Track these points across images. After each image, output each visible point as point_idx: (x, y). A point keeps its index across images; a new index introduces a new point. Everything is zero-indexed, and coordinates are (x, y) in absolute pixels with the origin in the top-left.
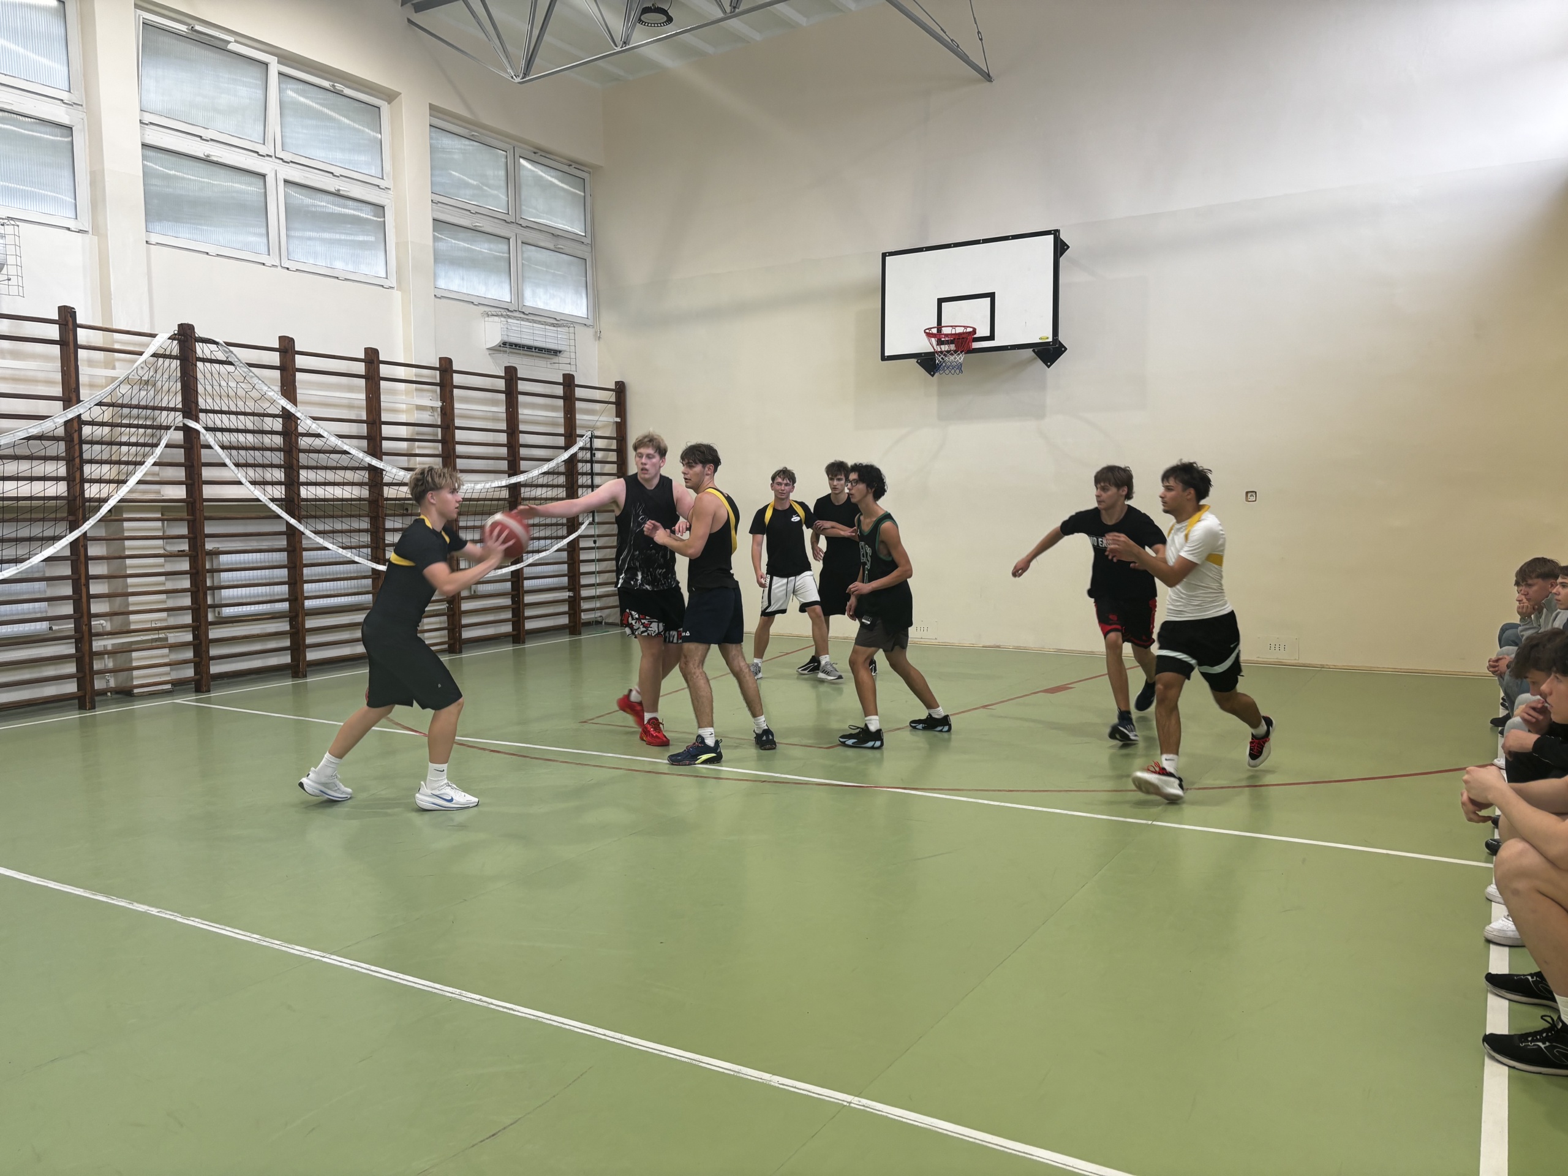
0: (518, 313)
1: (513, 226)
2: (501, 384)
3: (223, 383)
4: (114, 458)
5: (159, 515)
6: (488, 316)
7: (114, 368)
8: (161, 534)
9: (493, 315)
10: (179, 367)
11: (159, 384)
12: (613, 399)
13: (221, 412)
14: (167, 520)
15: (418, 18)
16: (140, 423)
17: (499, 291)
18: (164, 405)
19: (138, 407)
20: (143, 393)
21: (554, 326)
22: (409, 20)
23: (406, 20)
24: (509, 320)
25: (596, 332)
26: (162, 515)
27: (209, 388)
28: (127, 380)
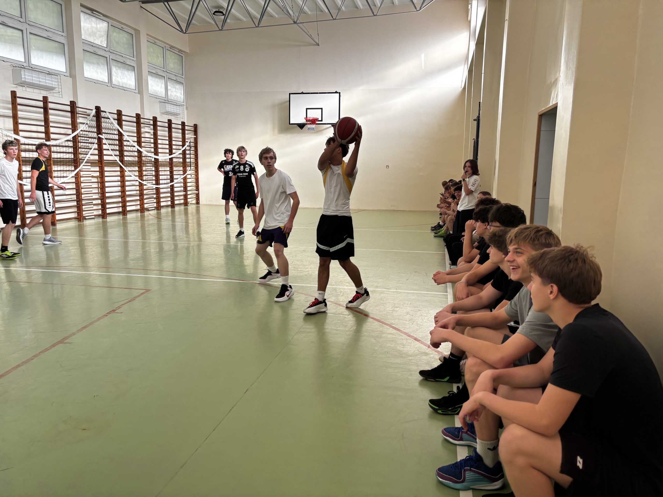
0: (167, 101)
1: (166, 73)
2: (167, 125)
6: (160, 102)
9: (162, 102)
10: (96, 120)
12: (193, 130)
13: (107, 133)
15: (143, 5)
17: (163, 94)
22: (141, 7)
23: (140, 6)
24: (165, 104)
25: (186, 107)
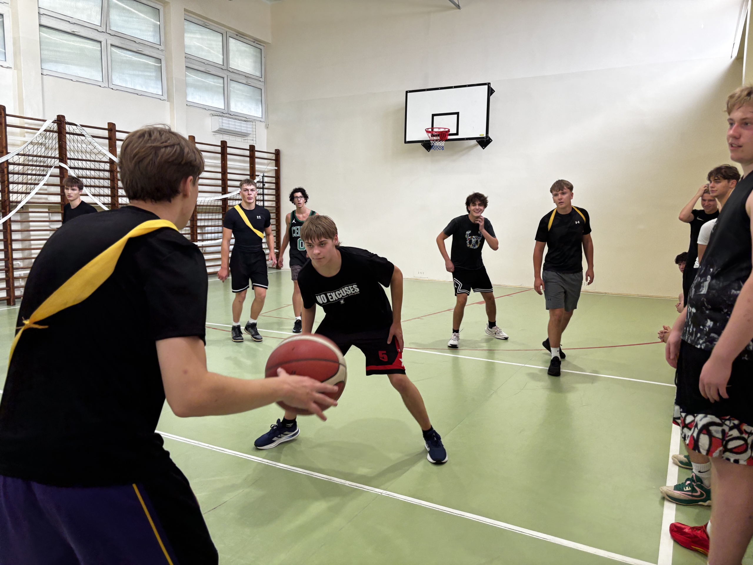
0: (228, 114)
1: (226, 72)
2: (219, 149)
3: (79, 145)
4: (25, 181)
5: (47, 210)
6: (213, 115)
7: (25, 136)
8: (48, 219)
9: (215, 115)
10: (57, 137)
11: (47, 145)
12: (274, 158)
13: (78, 160)
14: (51, 213)
16: (37, 164)
17: (219, 103)
18: (49, 155)
19: (36, 156)
20: (39, 149)
21: (245, 122)
24: (223, 118)
25: (266, 125)
26: (49, 210)
27: (72, 148)
28: (31, 143)
